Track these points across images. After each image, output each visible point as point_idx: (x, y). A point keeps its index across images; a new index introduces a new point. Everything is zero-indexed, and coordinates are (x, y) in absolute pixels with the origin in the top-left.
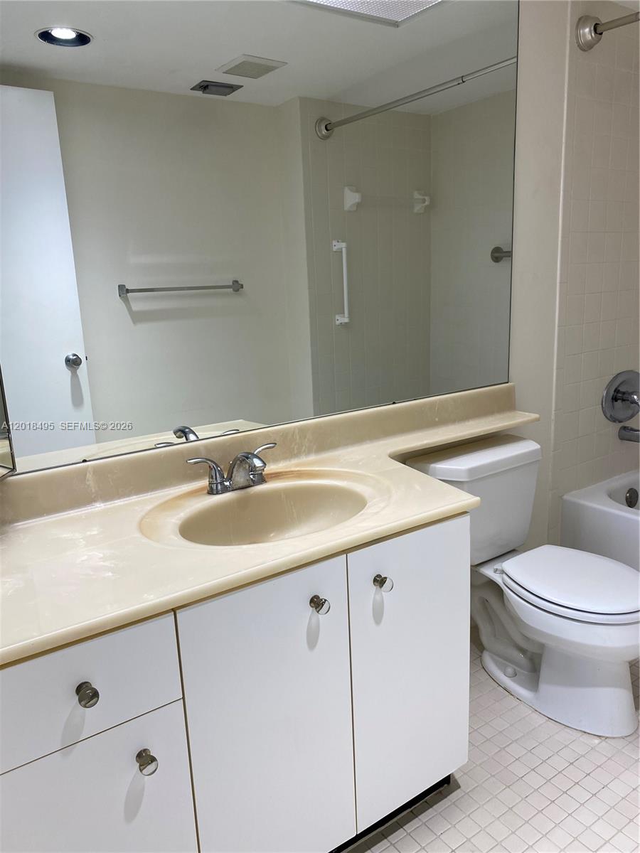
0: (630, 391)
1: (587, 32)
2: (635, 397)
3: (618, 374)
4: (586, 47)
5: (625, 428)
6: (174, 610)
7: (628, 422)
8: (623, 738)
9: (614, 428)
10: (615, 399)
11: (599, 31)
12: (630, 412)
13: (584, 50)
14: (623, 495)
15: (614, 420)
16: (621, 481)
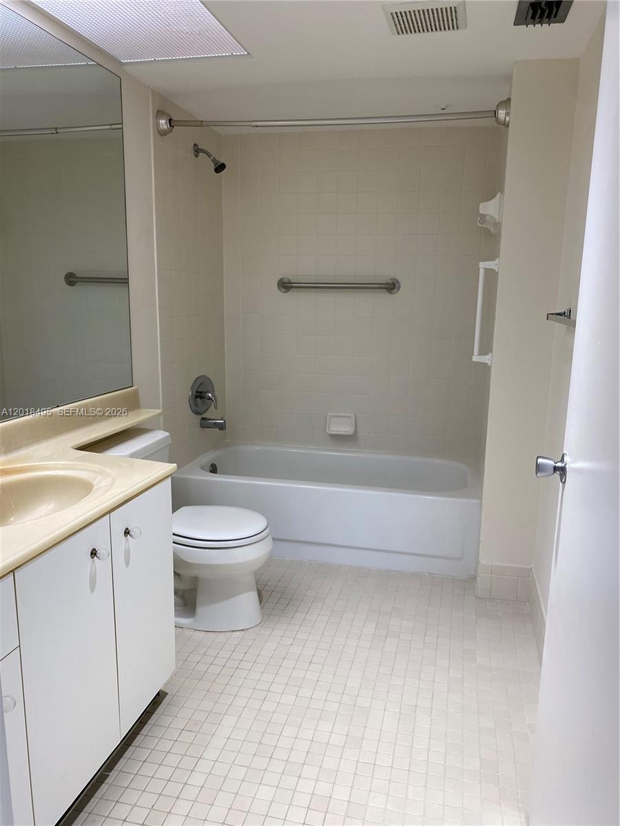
0: (205, 391)
1: (163, 123)
2: (210, 395)
3: (197, 378)
4: (163, 133)
5: (203, 419)
6: (13, 571)
7: (207, 413)
8: (257, 626)
9: (197, 419)
10: (196, 397)
11: (172, 124)
12: (206, 407)
13: (161, 135)
14: (208, 467)
15: (197, 413)
16: (207, 458)
